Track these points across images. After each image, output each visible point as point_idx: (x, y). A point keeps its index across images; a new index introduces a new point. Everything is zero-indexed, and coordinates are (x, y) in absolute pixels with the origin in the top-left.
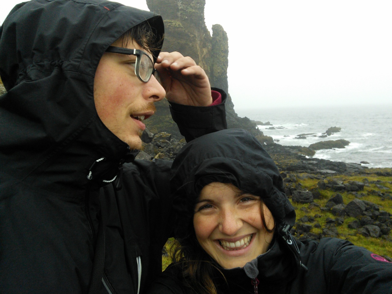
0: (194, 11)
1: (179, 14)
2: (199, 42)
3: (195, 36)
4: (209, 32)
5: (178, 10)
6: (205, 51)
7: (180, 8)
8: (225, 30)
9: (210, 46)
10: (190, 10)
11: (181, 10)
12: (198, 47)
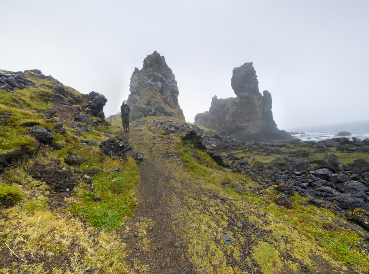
0: (252, 87)
1: (246, 90)
2: (256, 100)
3: (254, 97)
4: (261, 95)
5: (246, 88)
6: (260, 103)
7: (246, 87)
8: (269, 92)
9: (262, 100)
10: (251, 87)
11: (247, 88)
12: (256, 102)
